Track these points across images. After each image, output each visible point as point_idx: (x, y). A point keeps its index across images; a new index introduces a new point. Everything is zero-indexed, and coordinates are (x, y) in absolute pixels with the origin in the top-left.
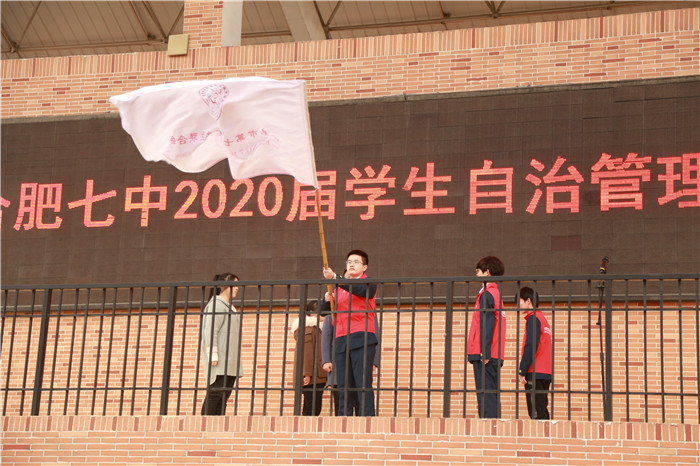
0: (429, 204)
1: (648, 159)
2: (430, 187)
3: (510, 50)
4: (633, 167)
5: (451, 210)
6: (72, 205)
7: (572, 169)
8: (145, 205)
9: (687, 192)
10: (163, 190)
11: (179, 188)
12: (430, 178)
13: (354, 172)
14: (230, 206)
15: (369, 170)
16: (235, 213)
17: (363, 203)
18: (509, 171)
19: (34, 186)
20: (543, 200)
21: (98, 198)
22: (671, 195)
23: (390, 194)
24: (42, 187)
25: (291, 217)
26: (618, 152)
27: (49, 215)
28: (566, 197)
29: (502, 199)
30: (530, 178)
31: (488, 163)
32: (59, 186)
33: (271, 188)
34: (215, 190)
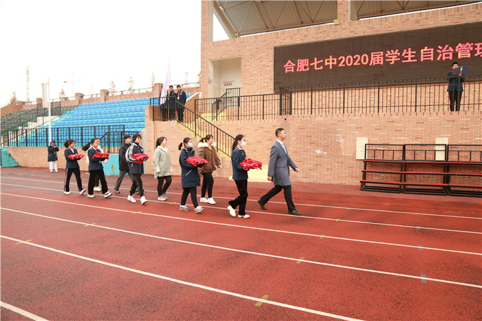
0: (409, 59)
1: (472, 44)
2: (410, 55)
3: (431, 17)
4: (468, 46)
5: (416, 60)
6: (311, 64)
7: (450, 48)
8: (331, 63)
10: (335, 59)
11: (340, 59)
12: (410, 52)
13: (388, 52)
14: (354, 62)
15: (392, 51)
16: (355, 64)
17: (391, 60)
18: (432, 50)
19: (300, 60)
20: (442, 57)
21: (318, 62)
22: (478, 53)
23: (398, 57)
24: (303, 60)
25: (371, 64)
26: (464, 43)
27: (305, 67)
28: (449, 55)
29: (430, 57)
30: (438, 51)
31: (426, 48)
33: (365, 57)
34: (349, 59)
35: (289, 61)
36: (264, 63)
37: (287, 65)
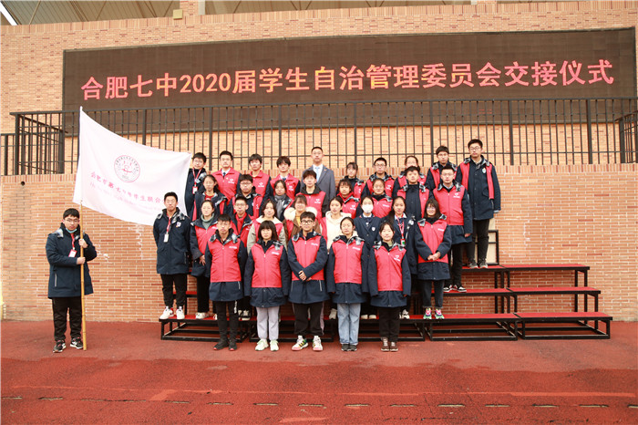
0: (298, 85)
1: (390, 67)
2: (298, 78)
4: (384, 71)
5: (307, 88)
6: (132, 87)
7: (359, 71)
8: (166, 86)
9: (405, 82)
10: (174, 80)
11: (182, 79)
12: (298, 74)
13: (263, 71)
14: (206, 86)
15: (270, 70)
16: (209, 89)
17: (268, 85)
18: (332, 72)
19: (113, 78)
20: (347, 84)
21: (144, 83)
22: (399, 83)
23: (279, 81)
24: (117, 79)
25: (235, 91)
26: (378, 64)
27: (121, 92)
28: (357, 83)
29: (330, 84)
30: (341, 74)
31: (323, 68)
32: (125, 78)
33: (225, 78)
34: (199, 80)
35: (92, 79)
36: (44, 80)
37: (86, 86)
